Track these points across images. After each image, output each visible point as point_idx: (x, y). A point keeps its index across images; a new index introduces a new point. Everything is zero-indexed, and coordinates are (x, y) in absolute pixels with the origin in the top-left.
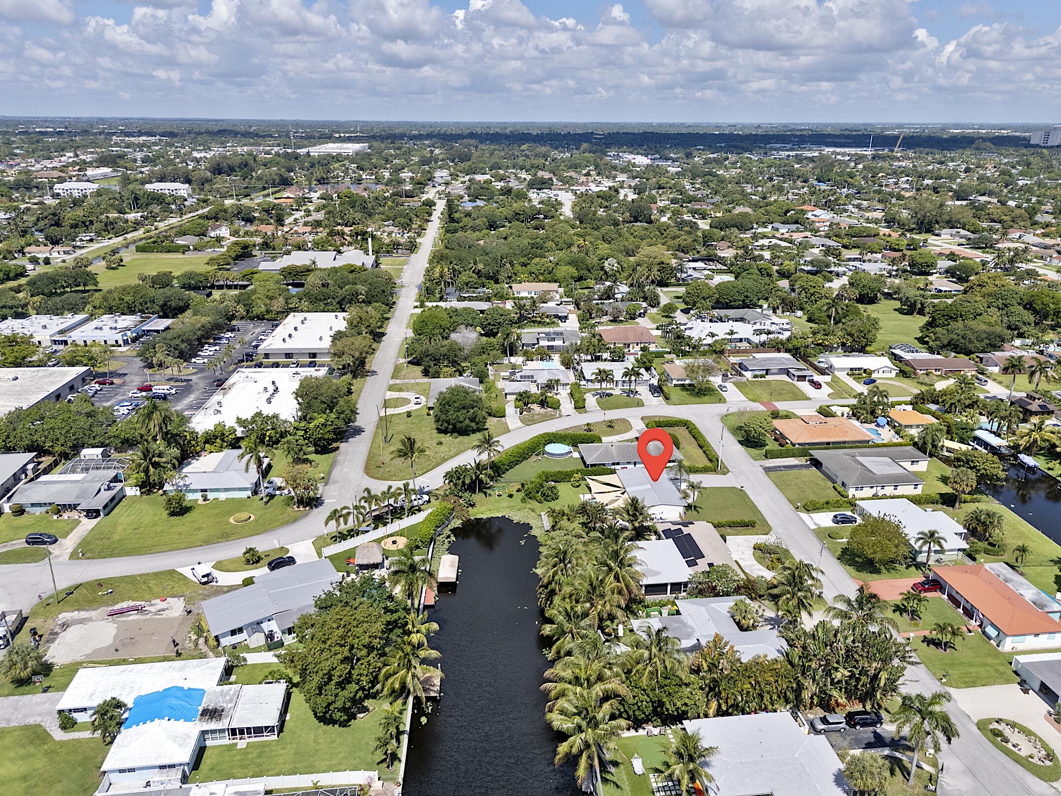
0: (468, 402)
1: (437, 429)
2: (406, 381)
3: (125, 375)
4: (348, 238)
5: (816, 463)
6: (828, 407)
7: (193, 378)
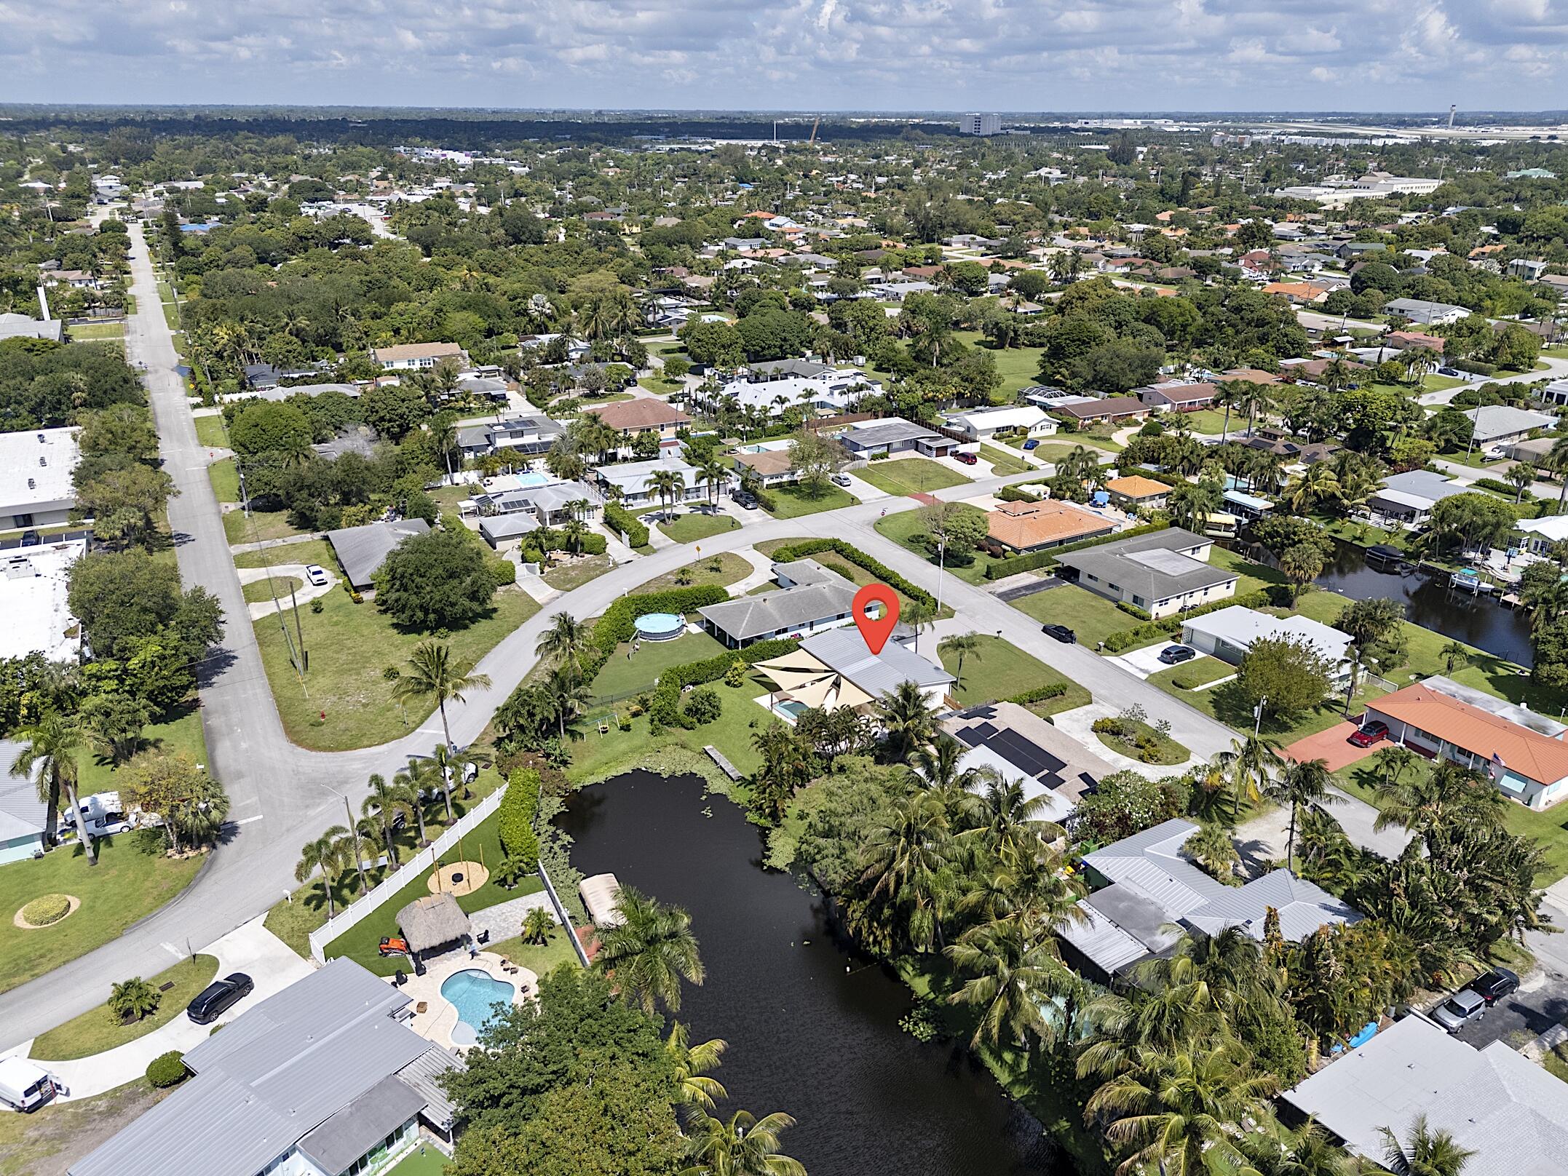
1: (395, 626)
2: (265, 544)
5: (1070, 574)
6: (1015, 487)
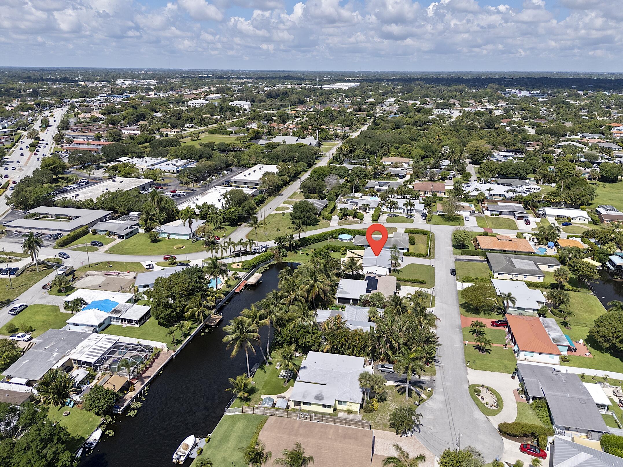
0: (307, 208)
2: (293, 199)
3: (170, 185)
4: (310, 131)
5: (488, 260)
6: (524, 233)
7: (198, 189)
